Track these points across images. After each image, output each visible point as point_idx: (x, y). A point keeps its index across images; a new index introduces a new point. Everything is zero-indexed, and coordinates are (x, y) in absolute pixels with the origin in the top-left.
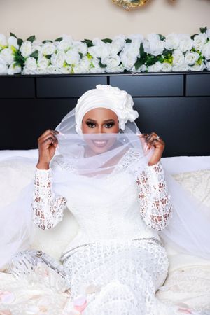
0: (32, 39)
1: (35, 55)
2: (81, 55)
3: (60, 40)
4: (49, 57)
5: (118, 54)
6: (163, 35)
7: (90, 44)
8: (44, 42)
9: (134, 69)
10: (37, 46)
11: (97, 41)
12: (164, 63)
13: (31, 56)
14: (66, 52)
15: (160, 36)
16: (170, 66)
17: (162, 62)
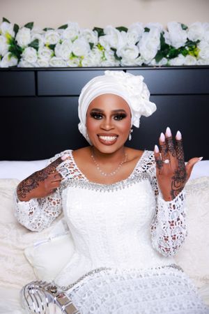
0: (30, 26)
1: (35, 45)
2: (91, 45)
3: (65, 27)
4: (52, 47)
5: (136, 44)
6: (186, 24)
7: (100, 32)
8: (45, 30)
9: (153, 63)
10: (36, 33)
11: (110, 29)
12: (188, 56)
13: (29, 45)
14: (73, 41)
15: (182, 25)
16: (195, 58)
17: (185, 55)
